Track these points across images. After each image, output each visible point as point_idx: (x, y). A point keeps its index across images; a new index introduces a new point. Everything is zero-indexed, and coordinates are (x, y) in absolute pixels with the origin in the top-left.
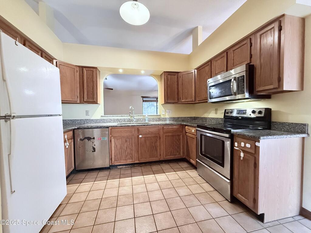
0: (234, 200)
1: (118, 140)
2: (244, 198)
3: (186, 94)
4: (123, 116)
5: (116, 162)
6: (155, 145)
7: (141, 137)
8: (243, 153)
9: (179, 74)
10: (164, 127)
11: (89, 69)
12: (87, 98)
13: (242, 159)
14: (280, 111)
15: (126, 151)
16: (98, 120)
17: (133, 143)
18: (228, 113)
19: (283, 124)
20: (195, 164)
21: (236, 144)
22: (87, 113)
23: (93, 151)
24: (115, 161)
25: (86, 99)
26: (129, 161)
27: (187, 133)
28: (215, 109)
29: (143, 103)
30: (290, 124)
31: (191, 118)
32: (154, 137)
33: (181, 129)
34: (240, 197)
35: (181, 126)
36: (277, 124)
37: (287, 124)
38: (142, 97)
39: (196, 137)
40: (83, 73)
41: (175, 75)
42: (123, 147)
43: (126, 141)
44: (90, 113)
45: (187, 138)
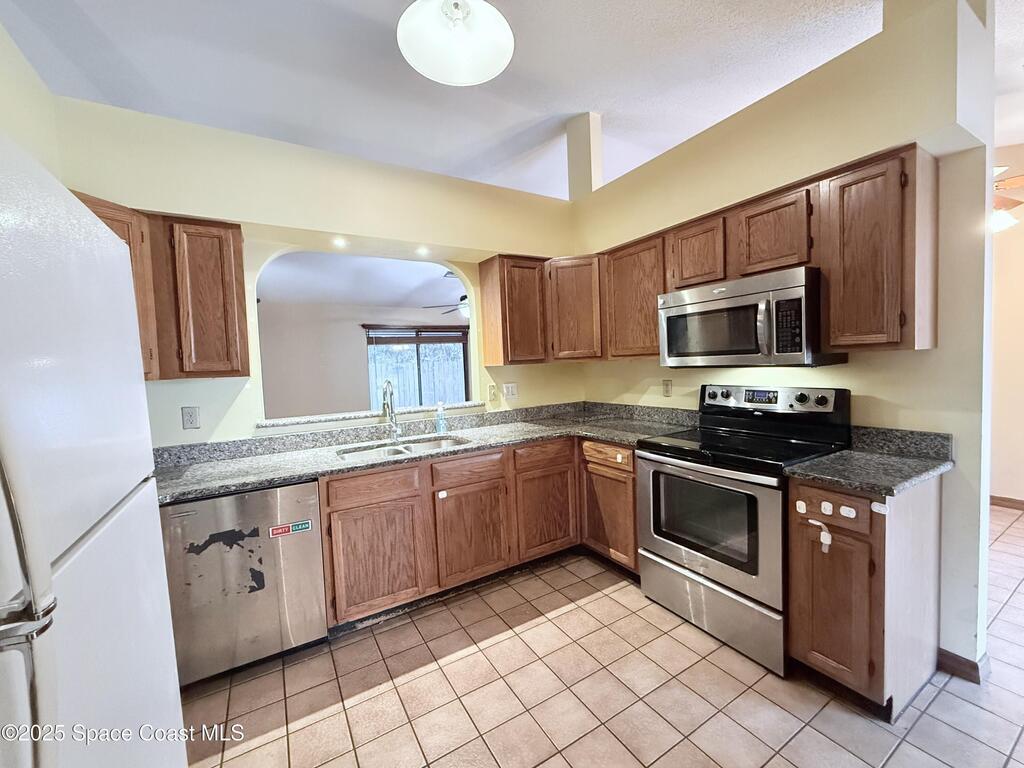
0: (796, 671)
1: (359, 523)
2: (834, 664)
3: (572, 333)
4: (350, 419)
5: (353, 609)
6: (491, 516)
7: (443, 499)
8: (830, 532)
9: (547, 263)
10: (519, 451)
11: (201, 229)
12: (197, 358)
13: (825, 550)
14: (873, 398)
15: (390, 559)
16: (244, 442)
17: (417, 523)
18: (714, 396)
19: (886, 435)
20: (632, 565)
21: (801, 507)
22: (188, 417)
23: (253, 589)
24: (349, 605)
25: (194, 361)
26: (406, 596)
27: (588, 462)
28: (661, 380)
29: (371, 346)
30: (907, 435)
31: (575, 405)
32: (487, 490)
33: (568, 452)
34: (819, 660)
35: (569, 443)
36: (869, 433)
37: (898, 434)
38: (364, 326)
39: (634, 479)
40: (173, 248)
41: (534, 268)
42: (380, 544)
43: (391, 521)
44: (202, 419)
45: (590, 480)
